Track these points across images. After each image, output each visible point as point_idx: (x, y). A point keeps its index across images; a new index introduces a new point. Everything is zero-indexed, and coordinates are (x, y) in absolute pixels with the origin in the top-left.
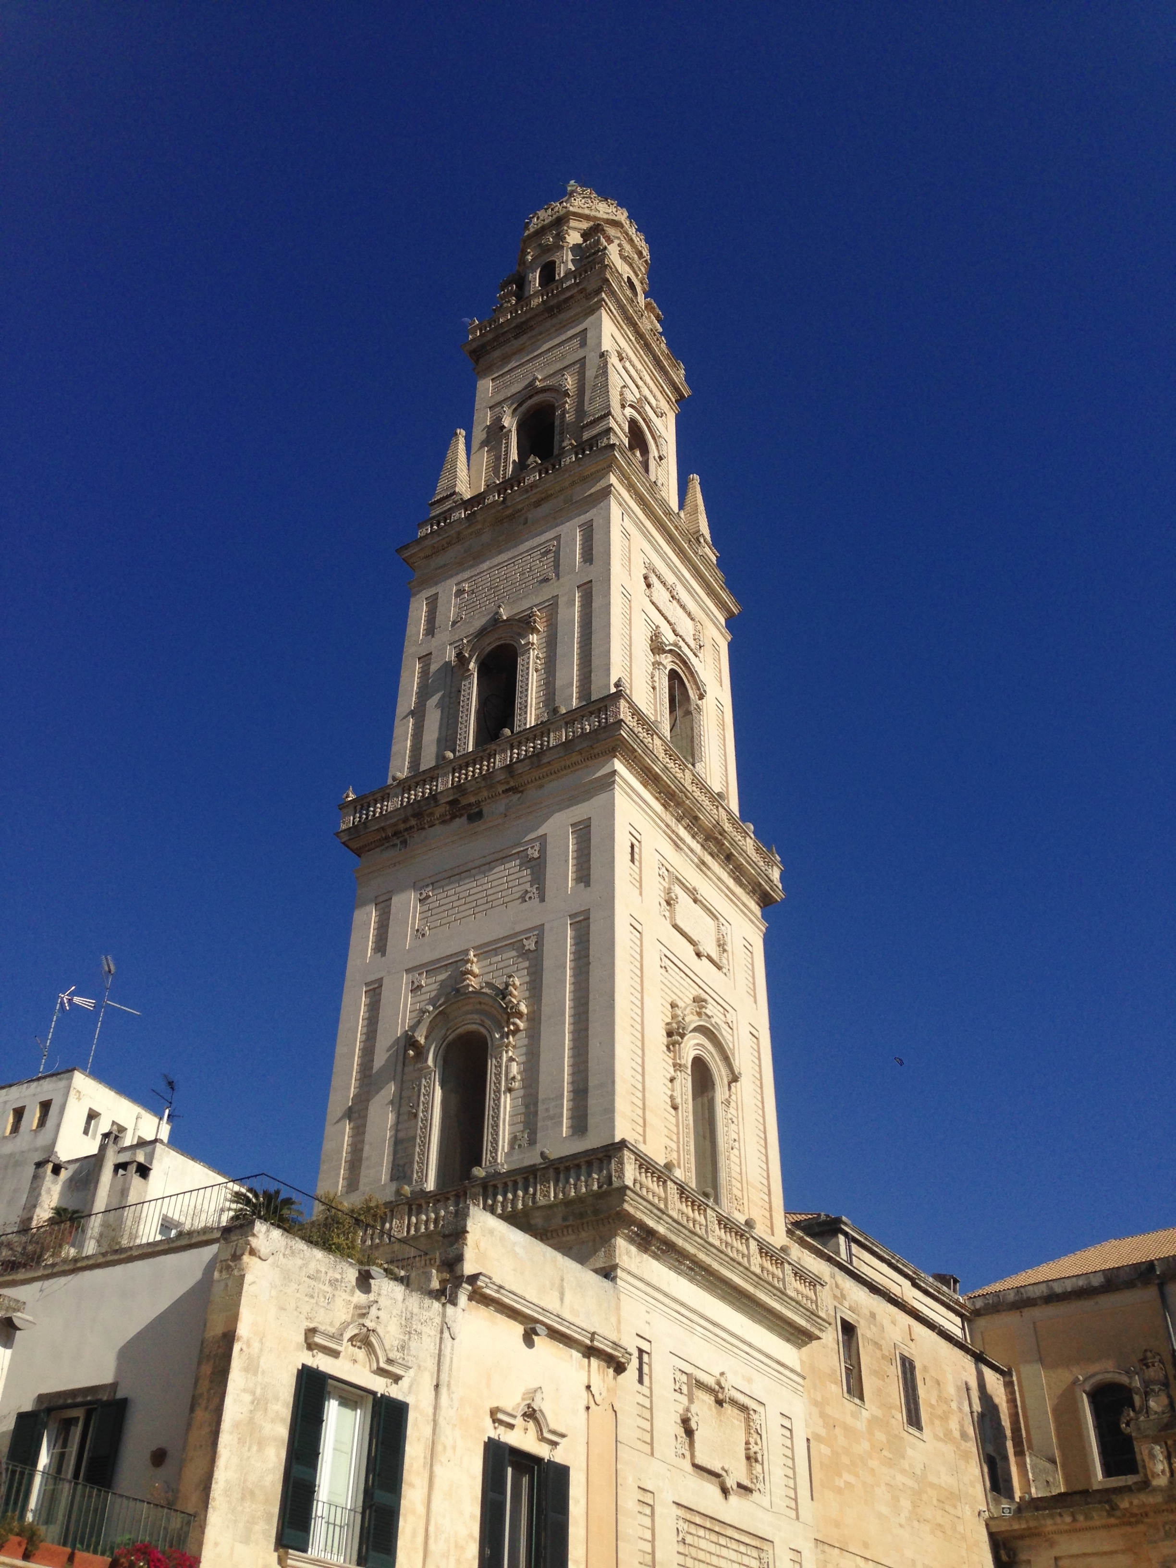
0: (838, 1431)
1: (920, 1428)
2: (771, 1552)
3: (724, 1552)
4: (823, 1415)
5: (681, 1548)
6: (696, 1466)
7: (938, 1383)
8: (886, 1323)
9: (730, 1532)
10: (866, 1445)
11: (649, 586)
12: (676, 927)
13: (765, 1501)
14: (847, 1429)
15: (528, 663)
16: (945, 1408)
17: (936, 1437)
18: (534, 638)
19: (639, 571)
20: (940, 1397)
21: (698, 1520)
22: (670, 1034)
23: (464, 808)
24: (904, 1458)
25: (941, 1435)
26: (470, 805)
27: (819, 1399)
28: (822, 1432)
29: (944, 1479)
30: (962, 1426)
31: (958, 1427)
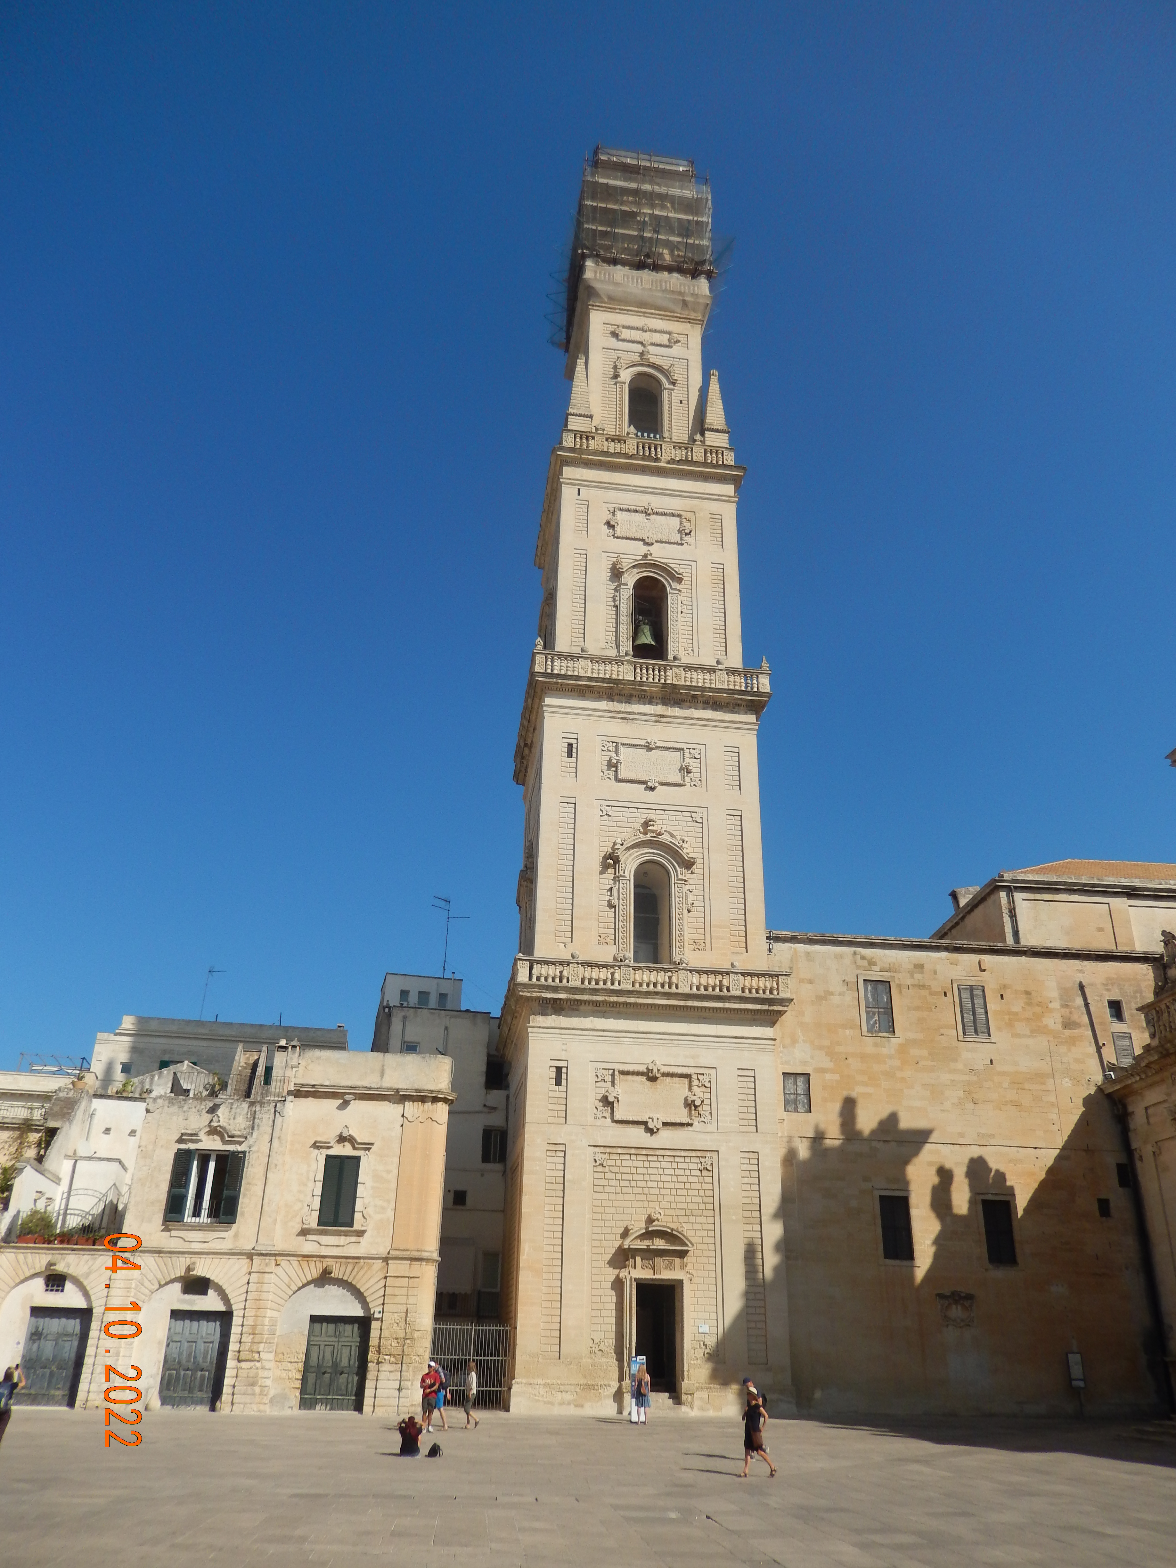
0: (850, 1060)
1: (987, 1034)
2: (715, 1156)
4: (827, 1054)
5: (600, 1169)
6: (617, 1121)
7: (1028, 993)
8: (942, 969)
9: (661, 1153)
10: (897, 1063)
11: (612, 527)
12: (622, 780)
13: (712, 1128)
14: (863, 1057)
16: (1038, 1010)
17: (1017, 1036)
19: (599, 523)
20: (1029, 1004)
21: (620, 1151)
24: (955, 1060)
25: (1028, 1033)
27: (826, 1043)
28: (831, 1065)
29: (1026, 1064)
31: (1059, 1020)
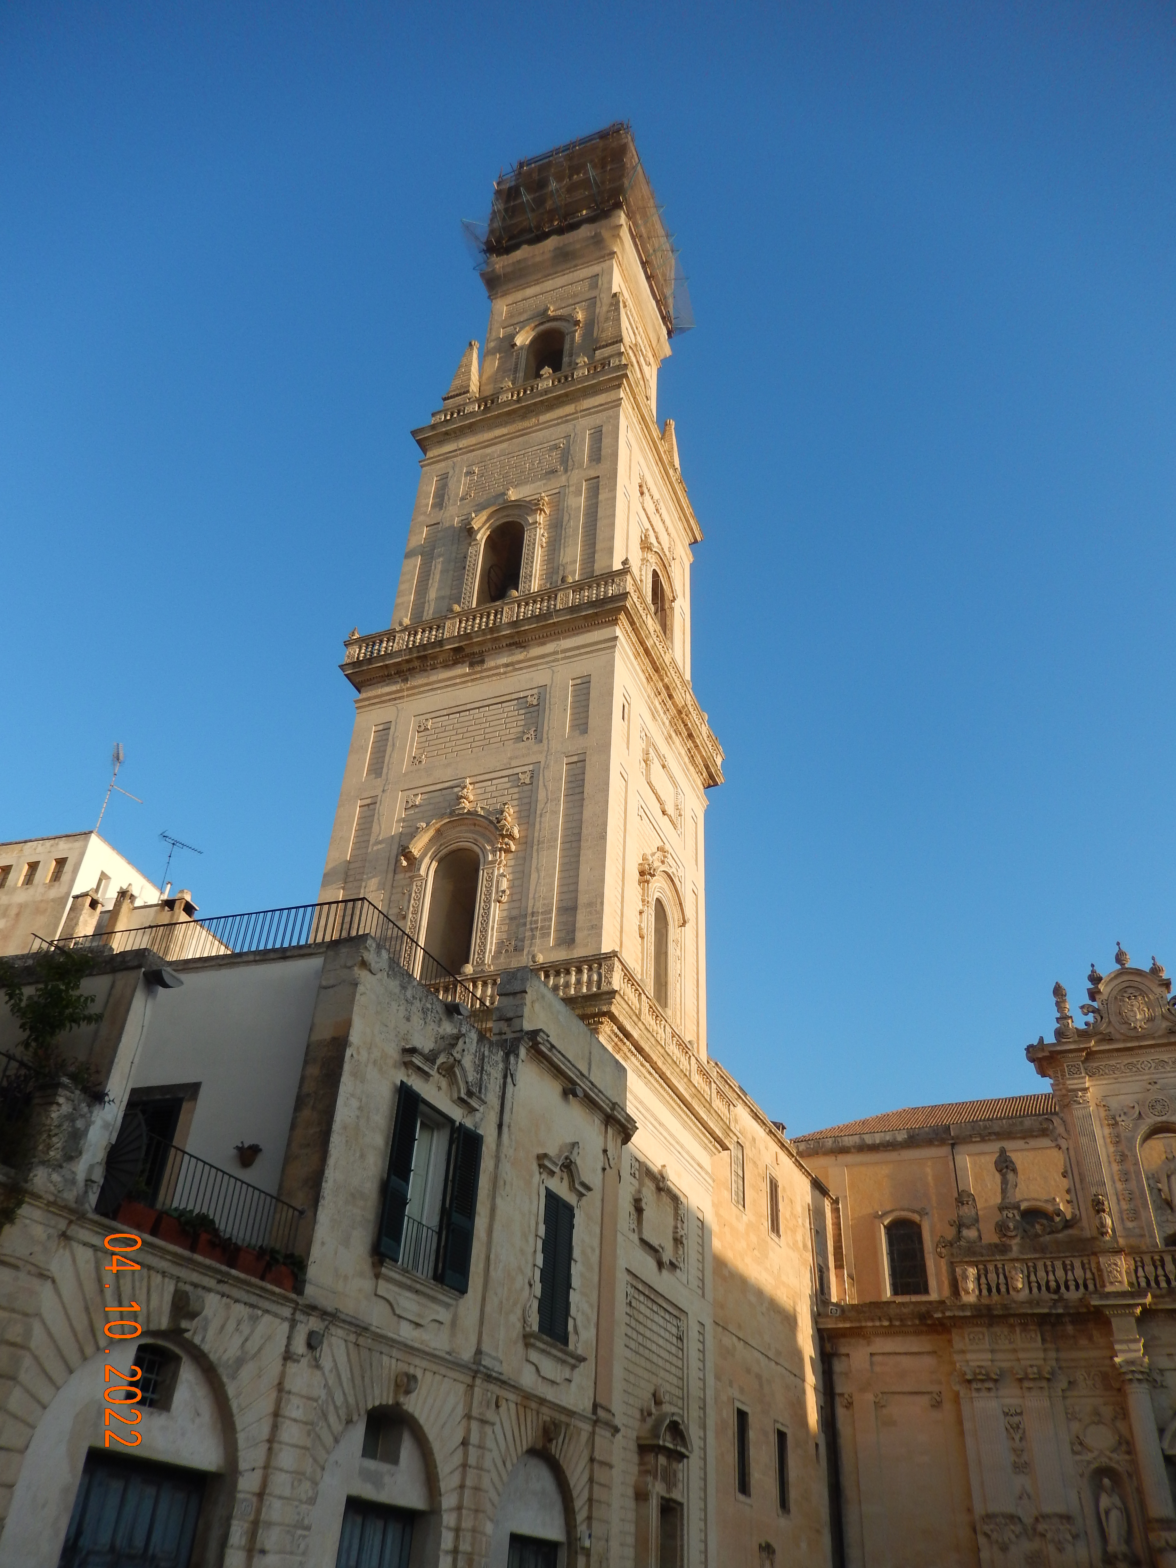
1: (779, 1235)
2: (685, 1322)
3: (656, 1318)
5: (628, 1310)
6: (642, 1241)
7: (791, 1203)
8: (762, 1148)
9: (661, 1301)
10: (745, 1245)
11: (642, 494)
12: (650, 784)
13: (684, 1278)
14: (732, 1229)
15: (535, 540)
16: (795, 1222)
17: (788, 1246)
18: (541, 518)
19: (636, 481)
20: (791, 1212)
21: (640, 1287)
22: (642, 873)
23: (467, 656)
24: (767, 1257)
25: (791, 1244)
26: (474, 654)
29: (791, 1279)
30: (804, 1239)
31: (802, 1239)
